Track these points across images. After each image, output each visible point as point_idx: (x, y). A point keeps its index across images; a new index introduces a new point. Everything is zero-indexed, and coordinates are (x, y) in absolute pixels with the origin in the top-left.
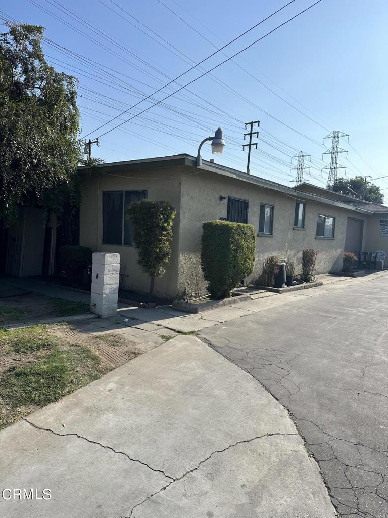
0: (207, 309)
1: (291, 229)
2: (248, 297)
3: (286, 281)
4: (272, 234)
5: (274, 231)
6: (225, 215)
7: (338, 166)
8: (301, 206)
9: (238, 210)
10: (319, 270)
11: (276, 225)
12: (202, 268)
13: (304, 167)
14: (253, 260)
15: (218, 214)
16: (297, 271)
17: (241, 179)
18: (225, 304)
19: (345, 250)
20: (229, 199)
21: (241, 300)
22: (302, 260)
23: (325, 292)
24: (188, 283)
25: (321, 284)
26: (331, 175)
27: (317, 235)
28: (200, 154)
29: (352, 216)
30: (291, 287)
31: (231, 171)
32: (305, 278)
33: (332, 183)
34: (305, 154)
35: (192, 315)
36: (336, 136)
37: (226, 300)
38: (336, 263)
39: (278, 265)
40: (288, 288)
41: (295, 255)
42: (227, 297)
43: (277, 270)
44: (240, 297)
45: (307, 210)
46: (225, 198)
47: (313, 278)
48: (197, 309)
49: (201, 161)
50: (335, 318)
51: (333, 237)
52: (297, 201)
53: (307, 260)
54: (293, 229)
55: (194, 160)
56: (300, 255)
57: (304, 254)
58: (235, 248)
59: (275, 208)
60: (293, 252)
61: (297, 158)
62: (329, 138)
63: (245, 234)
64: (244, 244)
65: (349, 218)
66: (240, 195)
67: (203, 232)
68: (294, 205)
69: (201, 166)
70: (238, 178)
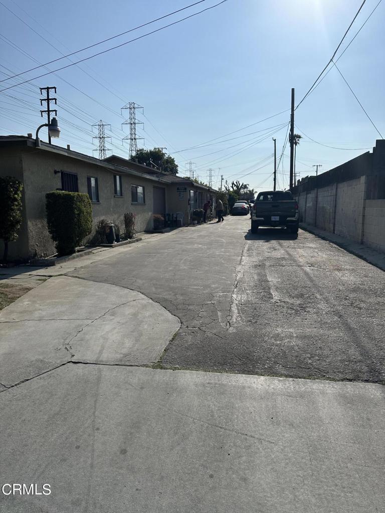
0: (62, 262)
1: (113, 197)
2: (90, 252)
3: (115, 238)
4: (98, 201)
5: (100, 199)
6: (60, 185)
7: (137, 137)
8: (118, 177)
9: (70, 181)
10: (137, 230)
11: (101, 194)
12: (49, 232)
13: (105, 136)
14: (92, 222)
15: (55, 185)
16: (122, 231)
17: (71, 156)
18: (74, 258)
19: (154, 213)
20: (62, 173)
21: (86, 254)
22: (124, 222)
23: (145, 244)
24: (38, 246)
25: (141, 239)
26: (131, 145)
27: (132, 201)
28: (39, 137)
29: (156, 185)
30: (120, 243)
31: (63, 150)
32: (129, 236)
33: (134, 154)
34: (104, 124)
35: (52, 267)
36: (132, 108)
37: (74, 254)
38: (148, 224)
39: (108, 226)
40: (118, 243)
41: (118, 218)
42: (74, 252)
43: (108, 231)
44: (85, 252)
45: (122, 180)
46: (59, 172)
47: (134, 235)
48: (54, 263)
49: (40, 142)
50: (155, 256)
51: (145, 203)
52: (114, 173)
53: (128, 221)
54: (114, 197)
55: (34, 141)
56: (122, 218)
57: (125, 217)
58: (78, 212)
59: (98, 179)
60: (116, 216)
61: (97, 127)
62: (126, 108)
63: (84, 201)
64: (84, 209)
65: (154, 187)
66: (70, 169)
67: (47, 201)
68: (113, 177)
69: (41, 147)
70: (69, 155)
